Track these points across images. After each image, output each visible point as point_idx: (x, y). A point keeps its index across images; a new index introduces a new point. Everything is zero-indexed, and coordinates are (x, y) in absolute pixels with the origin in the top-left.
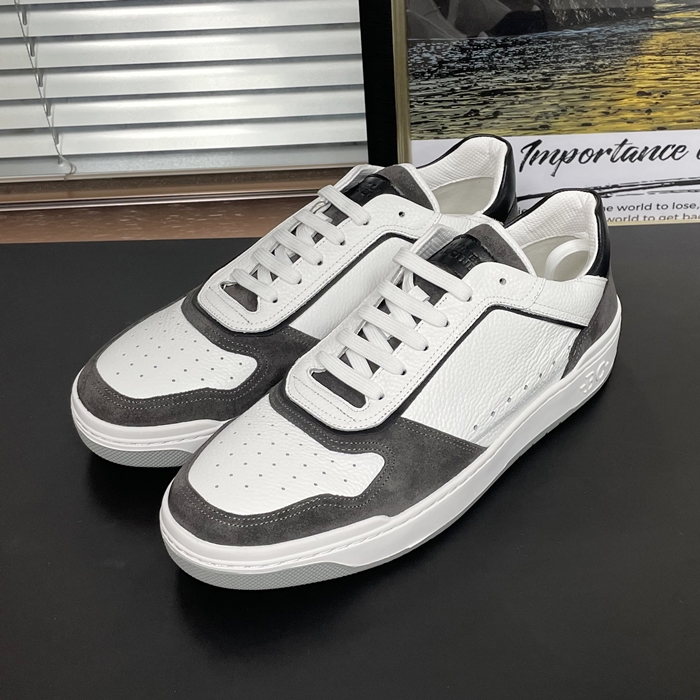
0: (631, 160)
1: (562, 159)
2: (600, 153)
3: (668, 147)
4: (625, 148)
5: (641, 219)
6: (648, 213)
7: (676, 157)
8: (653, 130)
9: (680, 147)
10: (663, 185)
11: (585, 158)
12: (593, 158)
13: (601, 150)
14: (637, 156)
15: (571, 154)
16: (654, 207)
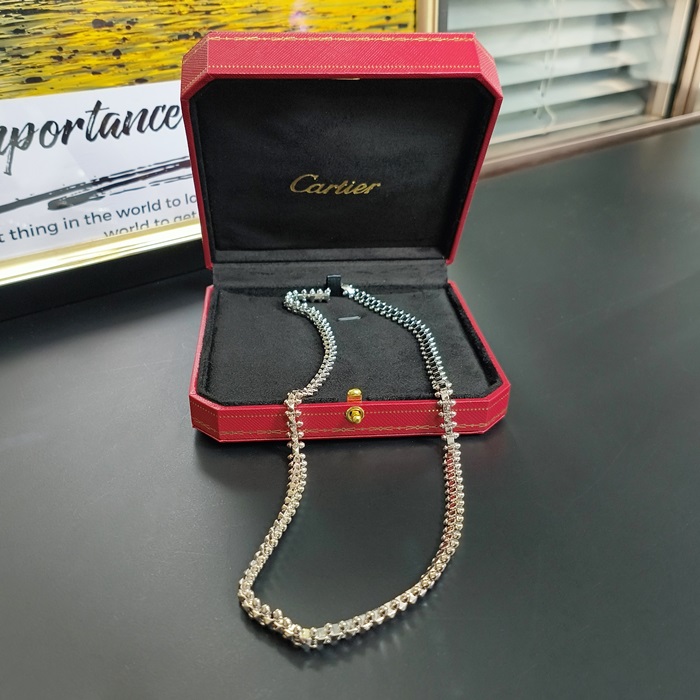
0: (114, 135)
1: (14, 142)
2: (68, 127)
3: (157, 109)
4: (101, 115)
5: (152, 225)
6: (158, 215)
7: (171, 126)
8: (131, 84)
9: (172, 108)
10: (166, 170)
11: (48, 138)
12: (60, 136)
13: (69, 123)
14: (121, 127)
15: (24, 135)
16: (163, 204)
